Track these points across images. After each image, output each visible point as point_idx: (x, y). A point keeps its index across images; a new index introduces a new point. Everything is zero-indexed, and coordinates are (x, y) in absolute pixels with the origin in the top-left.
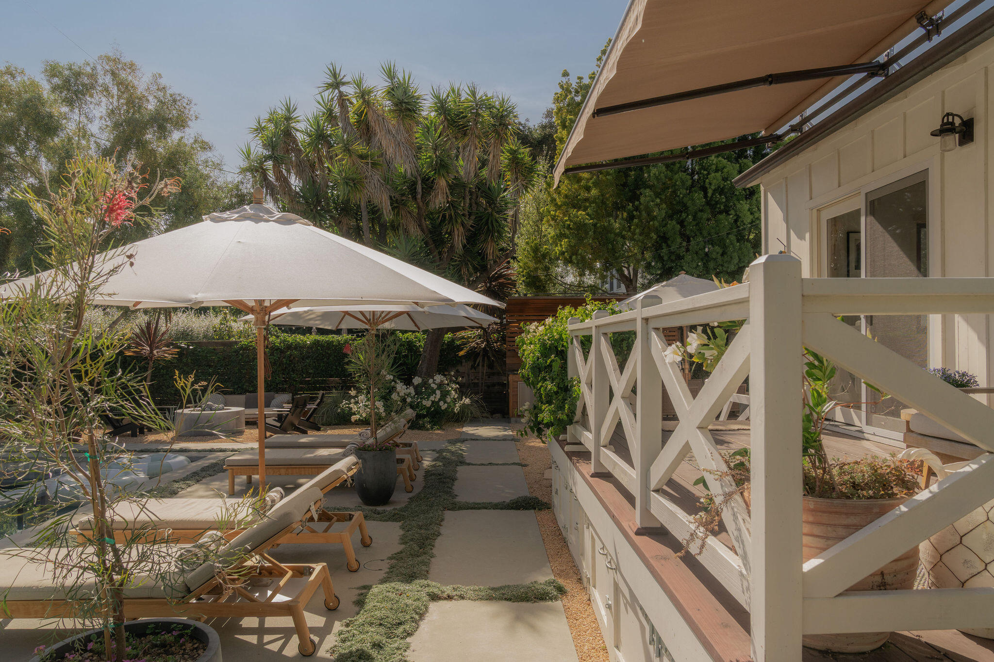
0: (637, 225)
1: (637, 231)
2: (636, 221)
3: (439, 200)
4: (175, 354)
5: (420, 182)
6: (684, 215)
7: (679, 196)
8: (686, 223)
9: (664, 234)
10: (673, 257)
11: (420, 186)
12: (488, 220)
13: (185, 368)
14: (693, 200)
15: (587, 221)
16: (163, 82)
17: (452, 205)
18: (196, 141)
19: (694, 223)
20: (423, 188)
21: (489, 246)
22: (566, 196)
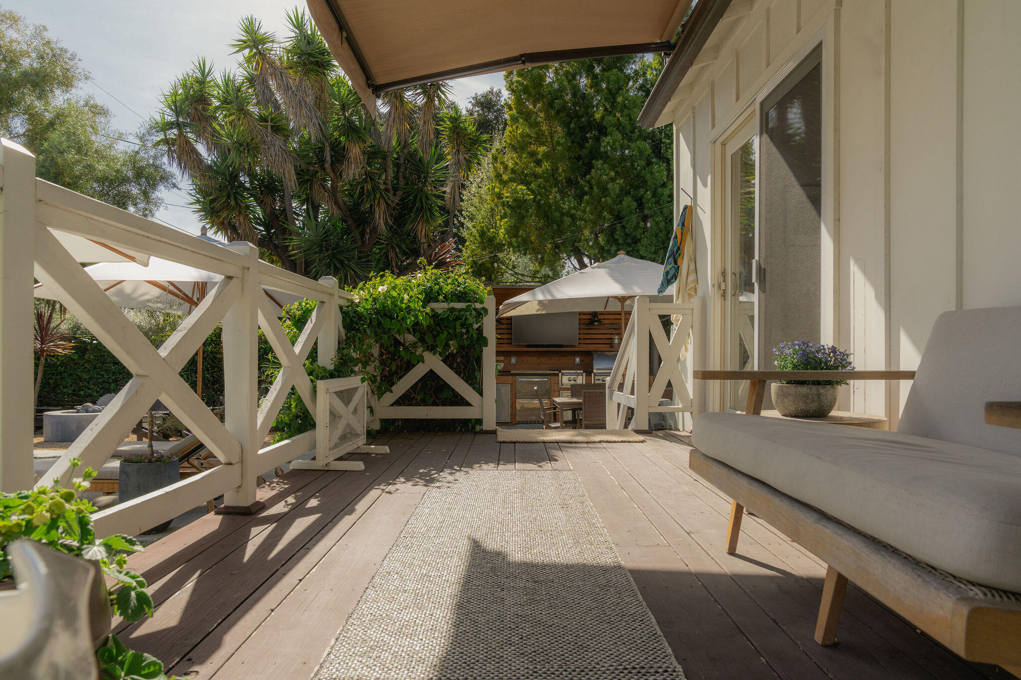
0: (588, 203)
1: (588, 209)
2: (586, 197)
3: (353, 171)
4: (72, 349)
5: (328, 149)
6: (642, 191)
7: (636, 169)
8: (644, 201)
9: (619, 213)
10: (629, 240)
11: (328, 154)
12: (416, 197)
13: (86, 365)
14: (652, 173)
15: (527, 197)
16: (48, 35)
17: (370, 177)
18: (86, 105)
19: (653, 200)
20: (332, 157)
21: (420, 227)
22: (513, 171)
